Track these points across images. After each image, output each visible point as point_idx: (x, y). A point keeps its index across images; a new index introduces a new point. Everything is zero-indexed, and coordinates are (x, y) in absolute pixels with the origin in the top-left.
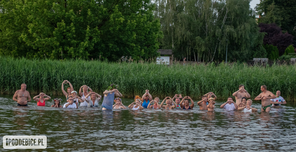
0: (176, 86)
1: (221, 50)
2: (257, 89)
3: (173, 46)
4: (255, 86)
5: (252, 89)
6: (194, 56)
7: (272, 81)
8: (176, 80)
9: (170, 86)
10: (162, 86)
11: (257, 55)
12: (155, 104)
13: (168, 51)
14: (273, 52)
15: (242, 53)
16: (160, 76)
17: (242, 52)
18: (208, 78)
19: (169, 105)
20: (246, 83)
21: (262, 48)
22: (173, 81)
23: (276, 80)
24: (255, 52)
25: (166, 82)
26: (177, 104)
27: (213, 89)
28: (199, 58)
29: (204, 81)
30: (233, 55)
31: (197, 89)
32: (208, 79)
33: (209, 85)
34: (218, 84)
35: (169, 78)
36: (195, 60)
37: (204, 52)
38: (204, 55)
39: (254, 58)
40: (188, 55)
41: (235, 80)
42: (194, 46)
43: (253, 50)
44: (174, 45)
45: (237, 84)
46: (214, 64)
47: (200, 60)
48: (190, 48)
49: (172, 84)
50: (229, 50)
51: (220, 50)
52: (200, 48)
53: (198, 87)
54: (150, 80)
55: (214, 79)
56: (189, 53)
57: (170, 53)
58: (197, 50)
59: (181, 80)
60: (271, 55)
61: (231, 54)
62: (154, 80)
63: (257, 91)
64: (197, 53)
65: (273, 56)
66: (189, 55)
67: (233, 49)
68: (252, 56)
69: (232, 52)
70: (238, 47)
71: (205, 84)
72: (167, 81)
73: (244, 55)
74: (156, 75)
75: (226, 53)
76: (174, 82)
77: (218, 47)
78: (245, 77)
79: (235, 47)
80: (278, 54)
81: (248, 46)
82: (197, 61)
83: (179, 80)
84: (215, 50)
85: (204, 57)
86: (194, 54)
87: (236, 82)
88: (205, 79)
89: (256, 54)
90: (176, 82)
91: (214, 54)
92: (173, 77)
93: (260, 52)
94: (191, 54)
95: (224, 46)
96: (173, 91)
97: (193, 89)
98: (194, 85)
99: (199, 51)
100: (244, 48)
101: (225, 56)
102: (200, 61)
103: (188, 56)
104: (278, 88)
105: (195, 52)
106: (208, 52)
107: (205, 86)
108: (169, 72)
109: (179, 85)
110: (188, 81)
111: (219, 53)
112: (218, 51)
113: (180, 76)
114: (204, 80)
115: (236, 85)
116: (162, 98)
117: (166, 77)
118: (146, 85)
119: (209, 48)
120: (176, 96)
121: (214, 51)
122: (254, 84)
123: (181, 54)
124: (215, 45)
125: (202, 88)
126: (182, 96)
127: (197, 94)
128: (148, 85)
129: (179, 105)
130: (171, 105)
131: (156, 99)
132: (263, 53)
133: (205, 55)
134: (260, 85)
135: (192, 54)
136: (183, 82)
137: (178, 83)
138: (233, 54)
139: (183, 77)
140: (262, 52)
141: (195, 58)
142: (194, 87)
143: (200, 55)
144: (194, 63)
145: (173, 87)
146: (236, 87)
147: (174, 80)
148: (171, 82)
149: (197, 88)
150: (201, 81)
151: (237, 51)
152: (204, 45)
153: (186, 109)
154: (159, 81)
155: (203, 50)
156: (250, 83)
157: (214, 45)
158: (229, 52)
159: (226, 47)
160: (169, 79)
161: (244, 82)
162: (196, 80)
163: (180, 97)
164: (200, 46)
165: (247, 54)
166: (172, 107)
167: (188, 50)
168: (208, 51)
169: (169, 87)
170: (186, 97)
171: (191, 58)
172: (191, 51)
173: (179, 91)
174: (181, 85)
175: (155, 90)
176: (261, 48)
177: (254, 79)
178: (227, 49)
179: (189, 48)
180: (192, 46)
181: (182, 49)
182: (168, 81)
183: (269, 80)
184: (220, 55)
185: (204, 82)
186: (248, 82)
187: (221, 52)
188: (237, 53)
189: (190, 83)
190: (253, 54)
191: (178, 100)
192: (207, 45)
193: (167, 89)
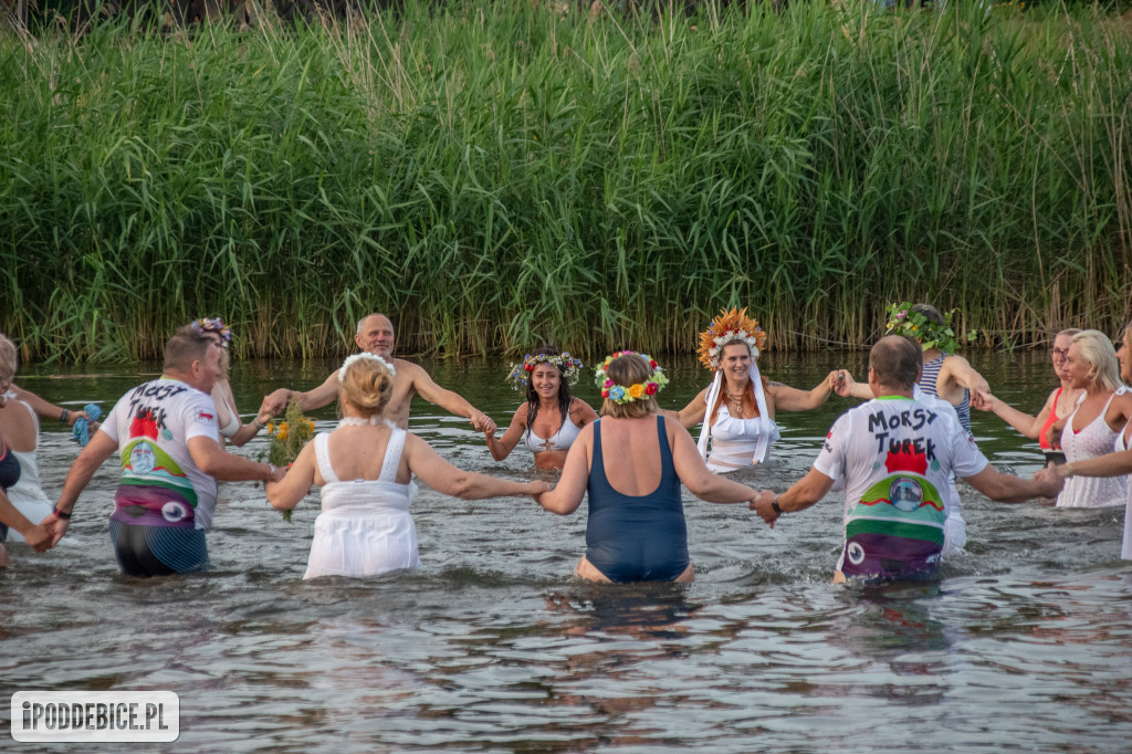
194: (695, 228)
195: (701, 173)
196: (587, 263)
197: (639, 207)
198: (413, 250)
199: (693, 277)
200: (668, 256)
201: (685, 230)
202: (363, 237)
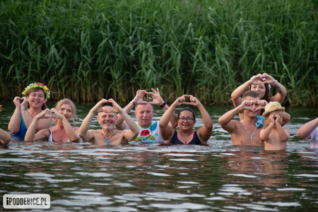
0: (138, 54)
8: (142, 32)
9: (117, 55)
10: (85, 52)
12: (57, 127)
18: (263, 21)
19: (111, 127)
22: (128, 36)
25: (101, 39)
26: (143, 126)
27: (280, 65)
29: (250, 35)
31: (221, 63)
32: (264, 25)
33: (267, 51)
34: (303, 46)
35: (112, 22)
49: (124, 45)
53: (226, 56)
54: (37, 31)
55: (287, 25)
59: (159, 31)
62: (56, 31)
71: (252, 45)
72: (106, 34)
76: (130, 38)
83: (152, 30)
88: (252, 27)
90: (141, 40)
92: (129, 19)
96: (128, 76)
97: (205, 66)
98: (211, 47)
107: (252, 54)
109: (151, 50)
114: (249, 29)
116: (86, 101)
117: (101, 17)
118: (25, 48)
120: (139, 97)
125: (241, 60)
126: (164, 95)
127: (223, 84)
128: (30, 48)
129: (148, 129)
130: (120, 127)
131: (63, 106)
136: (168, 40)
137: (146, 41)
139: (168, 17)
142: (214, 58)
145: (128, 59)
147: (133, 29)
148: (119, 37)
149: (223, 59)
150: (237, 36)
153: (182, 144)
154: (74, 33)
160: (115, 29)
162: (219, 31)
163: (156, 101)
166: (124, 138)
169: (113, 57)
170: (183, 97)
173: (150, 71)
174: (157, 51)
175: (60, 67)
182: (110, 34)
185: (250, 38)
189: (196, 42)
191: (148, 112)
193: (107, 64)
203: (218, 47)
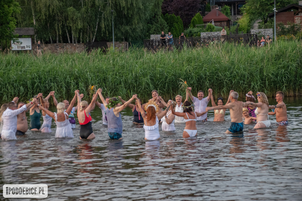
1: (105, 25)
2: (165, 85)
3: (35, 23)
4: (162, 81)
5: (158, 85)
6: (67, 36)
7: (185, 73)
8: (51, 79)
9: (42, 88)
11: (155, 30)
13: (27, 30)
14: (176, 25)
15: (134, 29)
16: (26, 75)
17: (134, 26)
20: (149, 77)
21: (161, 19)
22: (45, 81)
23: (190, 71)
24: (152, 26)
25: (35, 83)
28: (74, 38)
30: (122, 32)
32: (96, 74)
34: (111, 82)
35: (39, 76)
36: (69, 42)
37: (81, 29)
38: (81, 33)
39: (151, 34)
40: (57, 34)
41: (134, 74)
42: (66, 21)
43: (148, 23)
44: (37, 20)
45: (138, 80)
46: (101, 51)
47: (76, 41)
48: (60, 25)
49: (44, 85)
50: (115, 25)
51: (103, 26)
52: (75, 23)
53: (83, 87)
54: (11, 82)
55: (105, 74)
56: (59, 32)
57: (32, 33)
58: (70, 27)
59: (58, 79)
60: (174, 29)
61: (119, 30)
62: (18, 81)
63: (165, 88)
64: (71, 31)
65: (176, 30)
66: (59, 35)
67: (122, 24)
68: (148, 32)
69: (120, 28)
70: (128, 20)
71: (93, 82)
72: (37, 81)
73: (137, 31)
74: (20, 73)
75: (112, 30)
76: (47, 82)
77: (100, 21)
78: (147, 69)
79: (124, 19)
80: (183, 26)
81: (141, 18)
82: (71, 42)
83: (55, 78)
84: (96, 26)
85: (81, 36)
86: (66, 33)
87: (136, 77)
88: (92, 75)
89: (154, 28)
91: (95, 32)
92: (45, 75)
93: (158, 25)
94: (62, 34)
95: (108, 20)
98: (77, 84)
99: (73, 28)
100: (137, 22)
101: (110, 33)
102: (77, 43)
103: (57, 36)
104: (194, 82)
105: (68, 29)
106: (87, 29)
108: (38, 68)
110: (68, 79)
111: (103, 29)
112: (101, 27)
113: (56, 72)
115: (136, 81)
117: (34, 75)
119: (88, 23)
121: (95, 28)
122: (161, 79)
123: (48, 34)
124: (96, 18)
132: (163, 27)
133: (83, 34)
134: (168, 79)
135: (64, 33)
136: (61, 82)
137: (53, 83)
138: (122, 30)
139: (60, 73)
140: (161, 25)
141: (68, 38)
143: (76, 33)
144: (68, 46)
146: (137, 84)
147: (47, 79)
148: (42, 82)
151: (128, 25)
152: (80, 19)
154: (25, 81)
155: (80, 27)
156: (155, 77)
157: (94, 18)
158: (116, 27)
159: (111, 21)
160: (40, 79)
161: (147, 76)
162: (80, 77)
164: (74, 21)
165: (141, 30)
167: (58, 26)
168: (86, 27)
171: (62, 38)
172: (62, 29)
176: (159, 19)
177: (159, 71)
178: (113, 23)
179: (58, 25)
180: (63, 22)
181: (48, 26)
182: (38, 81)
183: (180, 72)
184: (105, 33)
185: (91, 80)
186: (152, 75)
187: (105, 28)
188: (128, 28)
189: (71, 82)
190: (149, 30)
192: (84, 19)
194: (278, 77)
195: (279, 69)
196: (262, 83)
197: (270, 74)
198: (234, 82)
199: (278, 85)
200: (274, 82)
201: (277, 78)
202: (226, 80)
203: (80, 84)
